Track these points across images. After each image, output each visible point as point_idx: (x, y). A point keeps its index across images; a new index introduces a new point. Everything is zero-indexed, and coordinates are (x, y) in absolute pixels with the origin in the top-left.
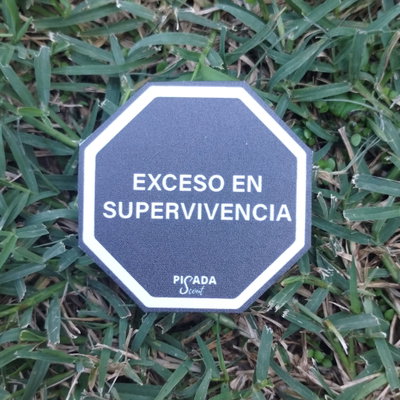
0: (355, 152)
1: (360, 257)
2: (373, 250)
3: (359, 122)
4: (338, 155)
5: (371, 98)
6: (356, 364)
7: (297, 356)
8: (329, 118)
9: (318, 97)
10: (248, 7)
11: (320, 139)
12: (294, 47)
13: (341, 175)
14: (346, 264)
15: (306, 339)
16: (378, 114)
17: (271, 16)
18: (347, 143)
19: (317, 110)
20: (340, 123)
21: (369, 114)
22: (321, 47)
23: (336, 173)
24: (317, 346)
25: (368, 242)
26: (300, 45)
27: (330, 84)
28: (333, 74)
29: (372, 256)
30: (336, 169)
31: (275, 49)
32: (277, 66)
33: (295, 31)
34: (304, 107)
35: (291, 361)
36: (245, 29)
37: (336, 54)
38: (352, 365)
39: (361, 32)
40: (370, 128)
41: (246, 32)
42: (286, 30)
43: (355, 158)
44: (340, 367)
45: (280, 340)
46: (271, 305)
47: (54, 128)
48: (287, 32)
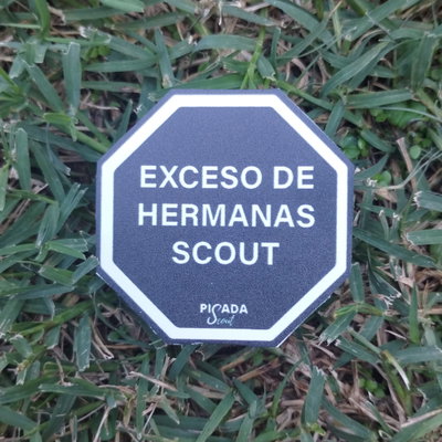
0: (414, 165)
1: (417, 280)
2: (432, 273)
3: (418, 131)
4: (394, 167)
7: (347, 386)
8: (385, 127)
9: (375, 105)
10: (299, 2)
11: (375, 150)
12: (351, 48)
13: (397, 190)
14: (402, 288)
15: (357, 367)
17: (325, 13)
18: (406, 156)
20: (397, 133)
21: (431, 124)
22: (382, 50)
25: (427, 264)
26: (357, 47)
27: (389, 91)
28: (392, 80)
29: (431, 279)
30: (392, 183)
31: (330, 50)
33: (353, 32)
34: (359, 114)
35: (341, 391)
36: (296, 27)
40: (430, 138)
41: (297, 31)
43: (414, 172)
44: (394, 399)
45: (331, 368)
46: (322, 338)
47: (83, 132)
48: (343, 32)
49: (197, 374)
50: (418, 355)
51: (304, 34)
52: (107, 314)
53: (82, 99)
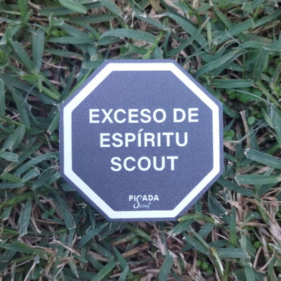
5: (266, 92)
6: (229, 277)
16: (270, 106)
19: (227, 95)
23: (234, 142)
32: (203, 63)
37: (246, 59)
38: (226, 277)
39: (266, 49)
42: (213, 37)
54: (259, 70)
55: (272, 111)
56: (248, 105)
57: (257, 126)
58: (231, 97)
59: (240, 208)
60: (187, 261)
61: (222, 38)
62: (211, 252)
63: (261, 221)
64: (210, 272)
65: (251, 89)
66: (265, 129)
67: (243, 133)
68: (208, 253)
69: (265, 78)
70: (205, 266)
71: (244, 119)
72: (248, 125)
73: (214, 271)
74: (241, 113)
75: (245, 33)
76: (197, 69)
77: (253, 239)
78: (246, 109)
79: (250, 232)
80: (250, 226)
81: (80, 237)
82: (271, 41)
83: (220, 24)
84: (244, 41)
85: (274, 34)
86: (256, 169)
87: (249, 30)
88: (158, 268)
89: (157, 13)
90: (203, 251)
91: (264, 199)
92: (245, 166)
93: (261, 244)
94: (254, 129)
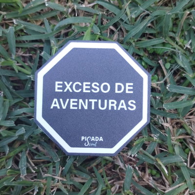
0: (167, 72)
1: (172, 124)
2: (178, 121)
3: (169, 56)
4: (159, 73)
6: (172, 177)
7: (143, 173)
8: (154, 55)
9: (148, 46)
10: (112, 2)
11: (150, 66)
12: (135, 21)
13: (161, 83)
14: (165, 128)
16: (178, 53)
17: (123, 6)
18: (163, 68)
19: (148, 51)
20: (159, 57)
21: (174, 53)
22: (149, 21)
23: (158, 82)
24: (152, 168)
25: (175, 117)
26: (138, 20)
27: (154, 39)
28: (155, 34)
29: (177, 123)
30: (158, 80)
31: (126, 23)
32: (127, 31)
33: (136, 13)
34: (142, 50)
35: (140, 175)
37: (156, 24)
38: (170, 177)
39: (169, 14)
40: (174, 59)
41: (111, 14)
43: (168, 75)
44: (164, 178)
45: (135, 165)
46: (129, 154)
47: (19, 66)
48: (131, 14)
49: (75, 172)
50: (172, 159)
51: (114, 15)
52: (34, 147)
53: (17, 52)
54: (166, 29)
55: (180, 57)
56: (163, 56)
57: (172, 69)
58: (151, 52)
59: (171, 127)
60: (141, 171)
61: (137, 12)
62: (157, 162)
63: (187, 134)
64: (158, 176)
65: (164, 44)
66: (178, 70)
67: (164, 76)
68: (154, 163)
69: (172, 34)
70: (154, 172)
71: (162, 65)
72: (166, 69)
73: (161, 175)
74: (159, 61)
75: (152, 6)
76: (123, 37)
77: (184, 147)
78: (162, 59)
79: (181, 143)
80: (180, 139)
81: (64, 168)
82: (171, 8)
83: (134, 3)
84: (153, 11)
85: (172, 4)
86: (177, 99)
87: (155, 3)
88: (122, 180)
89: (89, 3)
90: (151, 162)
91: (186, 119)
92: (169, 98)
93: (190, 150)
94: (171, 71)
